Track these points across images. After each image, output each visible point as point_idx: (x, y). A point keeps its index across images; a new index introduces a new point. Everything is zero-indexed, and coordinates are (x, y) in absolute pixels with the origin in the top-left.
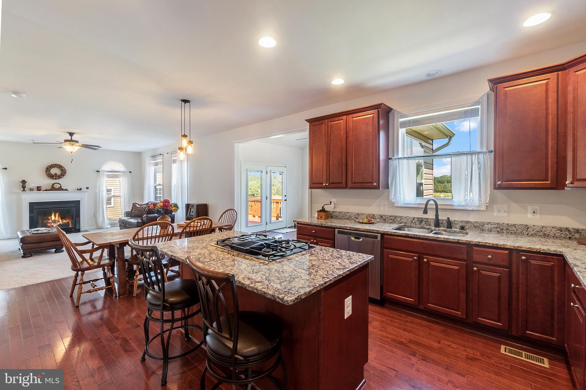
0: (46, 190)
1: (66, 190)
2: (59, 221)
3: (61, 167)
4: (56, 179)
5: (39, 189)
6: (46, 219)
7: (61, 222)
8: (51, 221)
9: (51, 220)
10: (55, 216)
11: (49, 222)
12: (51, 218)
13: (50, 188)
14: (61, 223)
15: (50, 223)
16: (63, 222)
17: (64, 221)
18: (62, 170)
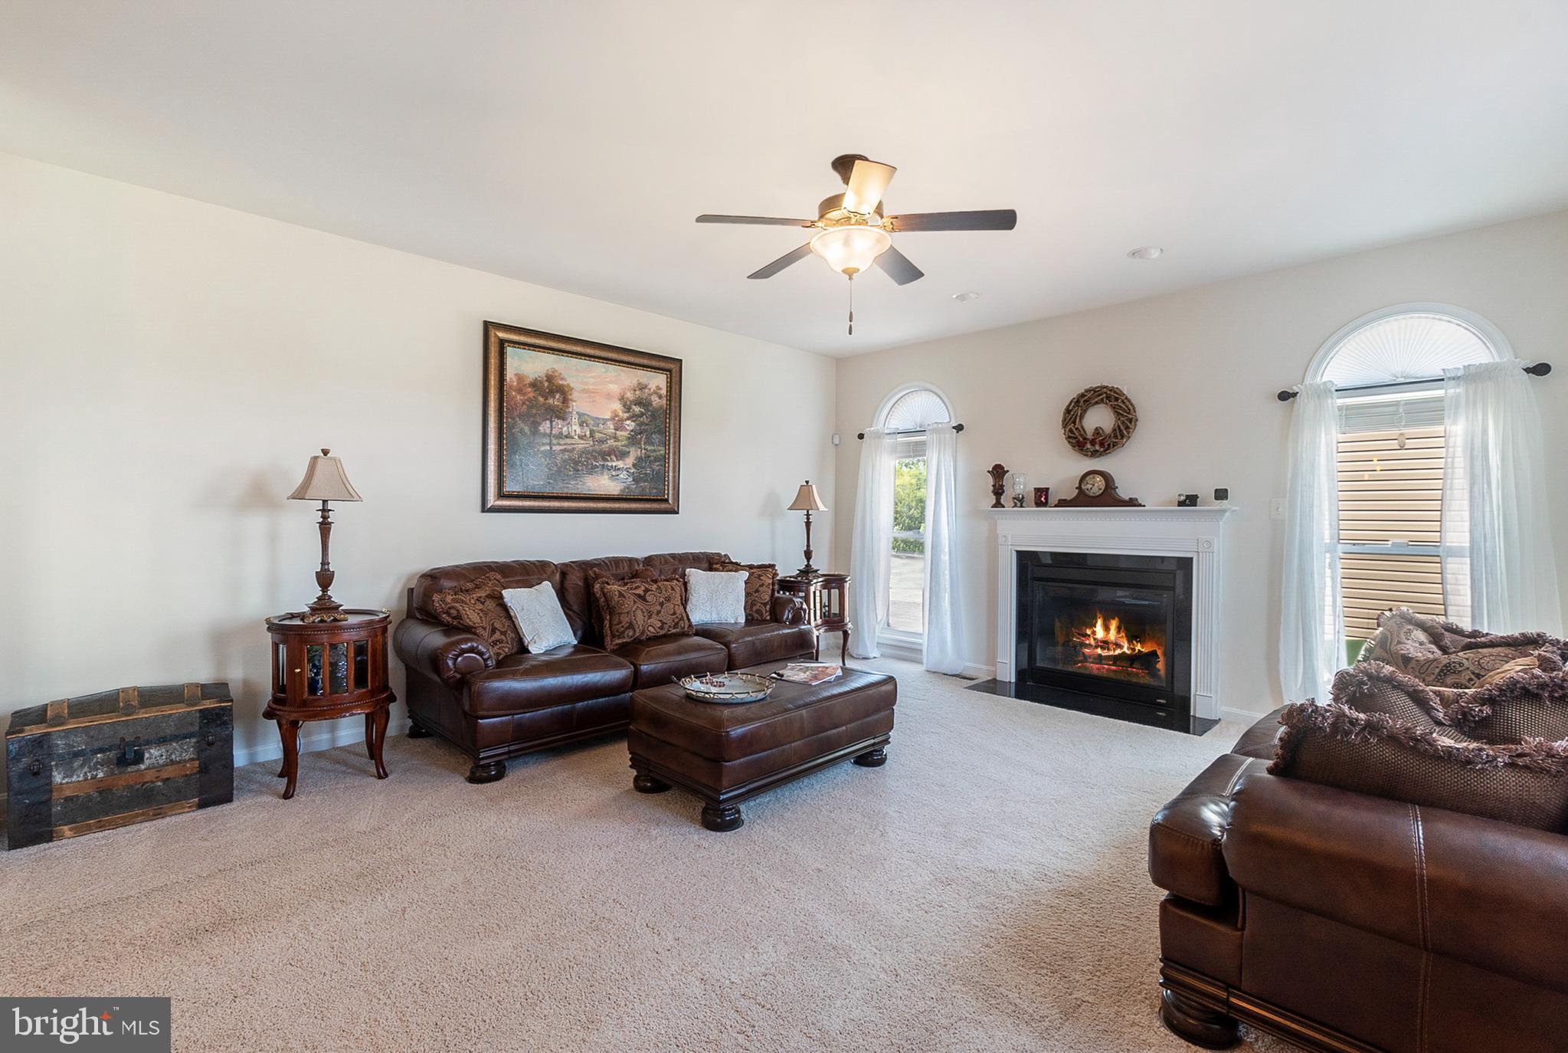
0: (1062, 503)
1: (1132, 503)
2: (1118, 646)
3: (1117, 399)
4: (1094, 454)
5: (1042, 497)
6: (1079, 634)
7: (1125, 649)
8: (1092, 642)
9: (1092, 639)
10: (1107, 629)
11: (1087, 642)
12: (1094, 633)
13: (1071, 494)
14: (1128, 652)
15: (1090, 645)
16: (1134, 650)
17: (1138, 647)
18: (1119, 414)
